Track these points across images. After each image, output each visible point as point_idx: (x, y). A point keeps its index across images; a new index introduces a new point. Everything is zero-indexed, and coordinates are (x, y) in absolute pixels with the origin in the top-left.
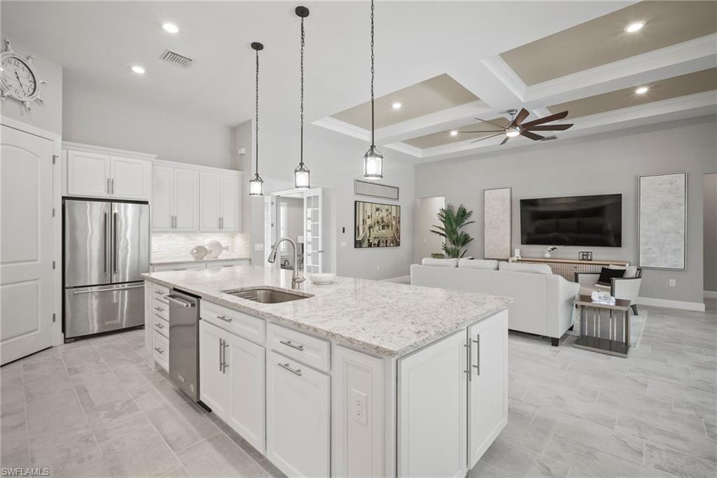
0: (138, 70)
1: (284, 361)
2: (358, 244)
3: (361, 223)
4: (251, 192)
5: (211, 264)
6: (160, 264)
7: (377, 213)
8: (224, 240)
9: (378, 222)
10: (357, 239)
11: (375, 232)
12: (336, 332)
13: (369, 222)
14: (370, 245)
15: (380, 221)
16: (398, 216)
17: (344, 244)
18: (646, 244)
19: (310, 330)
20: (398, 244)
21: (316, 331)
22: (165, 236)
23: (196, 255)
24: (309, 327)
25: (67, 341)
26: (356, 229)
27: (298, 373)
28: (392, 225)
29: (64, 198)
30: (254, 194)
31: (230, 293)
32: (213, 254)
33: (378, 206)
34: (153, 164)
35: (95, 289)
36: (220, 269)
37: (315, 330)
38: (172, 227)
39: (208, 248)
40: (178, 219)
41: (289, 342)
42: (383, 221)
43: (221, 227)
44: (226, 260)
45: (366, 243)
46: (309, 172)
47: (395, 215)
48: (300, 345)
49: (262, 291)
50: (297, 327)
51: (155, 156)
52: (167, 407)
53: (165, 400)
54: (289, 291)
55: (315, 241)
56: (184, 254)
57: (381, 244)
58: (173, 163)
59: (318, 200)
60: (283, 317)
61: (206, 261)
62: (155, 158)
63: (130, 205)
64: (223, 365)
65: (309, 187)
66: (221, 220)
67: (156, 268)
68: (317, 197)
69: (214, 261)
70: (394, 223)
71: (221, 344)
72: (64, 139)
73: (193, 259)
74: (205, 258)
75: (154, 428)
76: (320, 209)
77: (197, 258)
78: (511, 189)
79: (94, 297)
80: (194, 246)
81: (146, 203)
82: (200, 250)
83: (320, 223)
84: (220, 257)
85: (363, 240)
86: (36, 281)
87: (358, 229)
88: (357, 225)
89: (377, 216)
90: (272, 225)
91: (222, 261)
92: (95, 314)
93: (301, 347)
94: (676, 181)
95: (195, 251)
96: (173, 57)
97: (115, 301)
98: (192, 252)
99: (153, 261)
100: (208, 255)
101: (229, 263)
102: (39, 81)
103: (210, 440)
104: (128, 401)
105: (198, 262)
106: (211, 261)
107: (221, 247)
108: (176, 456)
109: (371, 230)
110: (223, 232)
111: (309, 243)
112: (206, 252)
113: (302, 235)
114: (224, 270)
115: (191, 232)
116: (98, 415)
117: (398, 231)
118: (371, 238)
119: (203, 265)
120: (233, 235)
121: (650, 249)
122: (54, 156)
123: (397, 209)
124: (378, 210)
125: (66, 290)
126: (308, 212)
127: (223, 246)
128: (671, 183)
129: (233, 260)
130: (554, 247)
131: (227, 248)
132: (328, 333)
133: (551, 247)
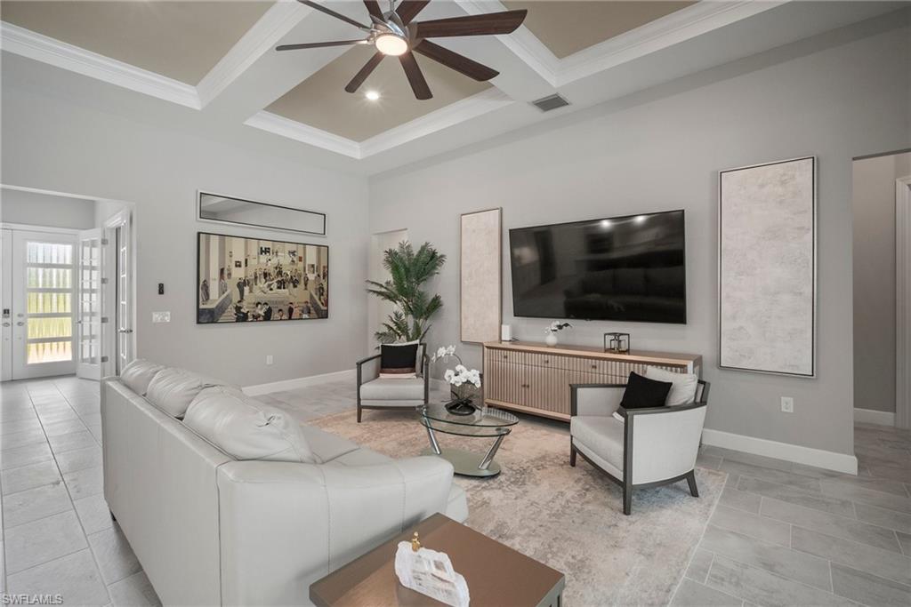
2: (204, 316)
3: (214, 273)
7: (264, 258)
9: (265, 275)
11: (257, 292)
13: (238, 274)
14: (242, 318)
15: (273, 272)
16: (324, 263)
17: (161, 317)
18: (734, 318)
20: (323, 315)
26: (201, 285)
28: (306, 280)
33: (264, 245)
42: (280, 273)
45: (231, 312)
47: (314, 262)
57: (275, 315)
70: (311, 277)
76: (127, 248)
78: (501, 210)
85: (221, 308)
87: (207, 287)
88: (203, 279)
89: (263, 262)
94: (793, 177)
109: (246, 289)
117: (322, 291)
118: (244, 304)
121: (741, 328)
123: (319, 252)
124: (267, 251)
128: (783, 183)
130: (563, 322)
133: (558, 322)
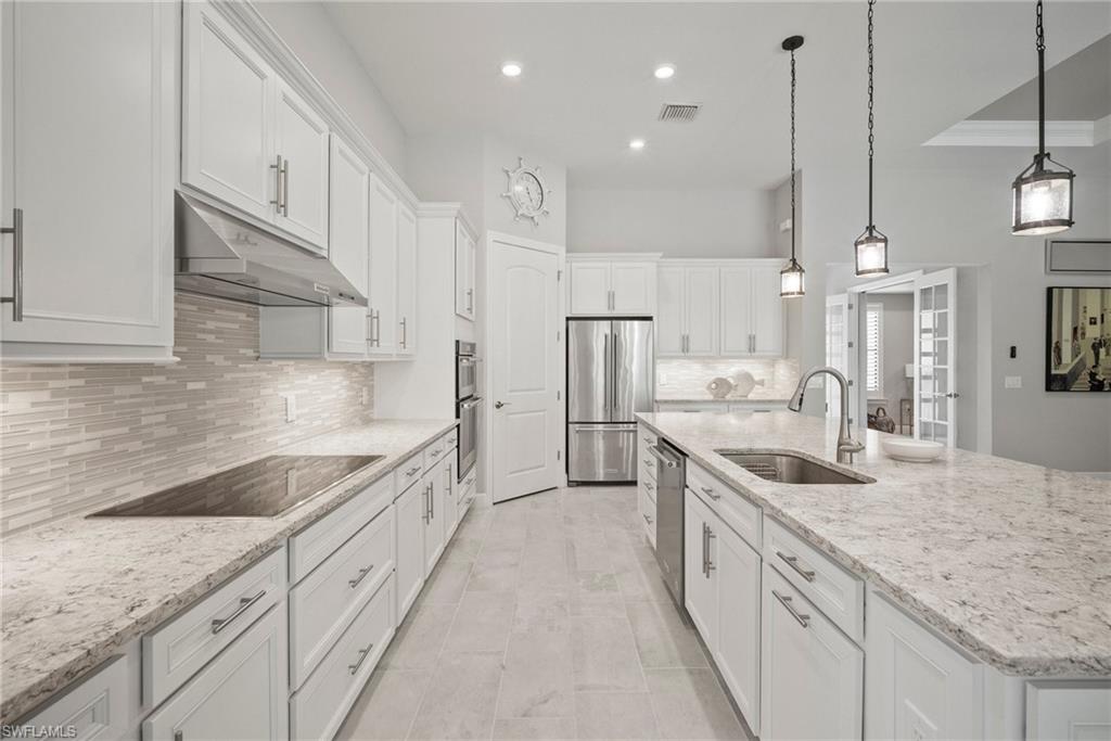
0: (637, 145)
1: (786, 591)
2: (1055, 383)
3: (1067, 333)
4: (783, 291)
5: (736, 407)
6: (666, 402)
8: (757, 370)
10: (1053, 372)
12: (871, 565)
14: (1098, 386)
17: (1013, 382)
19: (824, 546)
21: (834, 552)
22: (675, 363)
23: (714, 391)
24: (822, 541)
25: (571, 484)
26: (1052, 349)
27: (803, 620)
29: (568, 319)
30: (787, 294)
31: (725, 453)
32: (740, 391)
34: (658, 267)
35: (601, 427)
36: (751, 414)
37: (833, 549)
38: (683, 351)
39: (732, 381)
40: (691, 339)
41: (795, 559)
43: (752, 349)
44: (759, 402)
46: (885, 240)
48: (809, 570)
49: (784, 459)
50: (803, 534)
51: (661, 254)
52: (648, 600)
53: (649, 589)
54: (831, 464)
55: (940, 375)
56: (699, 389)
58: (685, 260)
59: (946, 293)
60: (784, 511)
61: (729, 401)
62: (661, 258)
63: (636, 323)
64: (707, 566)
65: (886, 270)
66: (752, 339)
67: (661, 407)
68: (943, 288)
69: (740, 402)
71: (705, 532)
72: (568, 251)
73: (711, 397)
74: (728, 397)
75: (628, 622)
76: (951, 310)
77: (715, 396)
79: (601, 437)
80: (713, 378)
81: (650, 319)
82: (721, 385)
83: (951, 338)
84: (751, 396)
85: (1074, 374)
86: (541, 413)
87: (1059, 349)
88: (1054, 341)
90: (850, 345)
91: (752, 402)
92: (602, 458)
93: (813, 574)
95: (714, 386)
96: (675, 111)
97: (621, 445)
98: (709, 387)
99: (658, 397)
100: (733, 391)
101: (765, 405)
102: (545, 191)
103: (691, 672)
104: (611, 576)
105: (717, 401)
106: (735, 402)
107: (752, 379)
108: (643, 674)
109: (1102, 351)
110: (754, 358)
111: (926, 377)
112: (730, 387)
113: (912, 362)
114: (757, 416)
115: (710, 357)
116: (578, 581)
119: (723, 407)
120: (772, 362)
122: (559, 272)
125: (570, 426)
126: (926, 318)
127: (757, 378)
129: (770, 402)
131: (762, 383)
132: (855, 562)
